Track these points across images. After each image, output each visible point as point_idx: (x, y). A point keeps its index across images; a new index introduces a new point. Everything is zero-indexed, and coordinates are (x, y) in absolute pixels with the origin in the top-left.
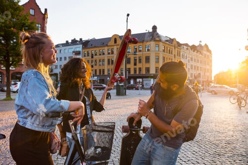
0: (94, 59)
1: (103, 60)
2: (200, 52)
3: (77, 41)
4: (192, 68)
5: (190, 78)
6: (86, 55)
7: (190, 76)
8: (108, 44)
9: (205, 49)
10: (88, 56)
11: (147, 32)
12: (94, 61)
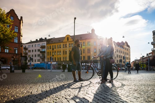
0: (54, 51)
1: (60, 52)
2: (123, 47)
3: (43, 39)
4: (117, 57)
5: (117, 63)
6: (49, 48)
7: (116, 62)
8: (63, 41)
9: (126, 44)
10: (50, 49)
11: (88, 33)
12: (54, 52)
